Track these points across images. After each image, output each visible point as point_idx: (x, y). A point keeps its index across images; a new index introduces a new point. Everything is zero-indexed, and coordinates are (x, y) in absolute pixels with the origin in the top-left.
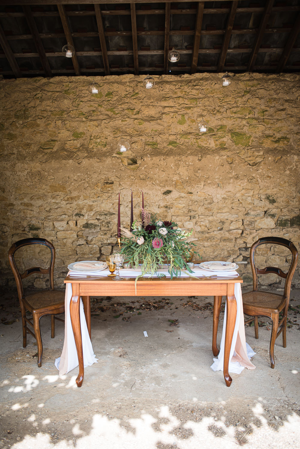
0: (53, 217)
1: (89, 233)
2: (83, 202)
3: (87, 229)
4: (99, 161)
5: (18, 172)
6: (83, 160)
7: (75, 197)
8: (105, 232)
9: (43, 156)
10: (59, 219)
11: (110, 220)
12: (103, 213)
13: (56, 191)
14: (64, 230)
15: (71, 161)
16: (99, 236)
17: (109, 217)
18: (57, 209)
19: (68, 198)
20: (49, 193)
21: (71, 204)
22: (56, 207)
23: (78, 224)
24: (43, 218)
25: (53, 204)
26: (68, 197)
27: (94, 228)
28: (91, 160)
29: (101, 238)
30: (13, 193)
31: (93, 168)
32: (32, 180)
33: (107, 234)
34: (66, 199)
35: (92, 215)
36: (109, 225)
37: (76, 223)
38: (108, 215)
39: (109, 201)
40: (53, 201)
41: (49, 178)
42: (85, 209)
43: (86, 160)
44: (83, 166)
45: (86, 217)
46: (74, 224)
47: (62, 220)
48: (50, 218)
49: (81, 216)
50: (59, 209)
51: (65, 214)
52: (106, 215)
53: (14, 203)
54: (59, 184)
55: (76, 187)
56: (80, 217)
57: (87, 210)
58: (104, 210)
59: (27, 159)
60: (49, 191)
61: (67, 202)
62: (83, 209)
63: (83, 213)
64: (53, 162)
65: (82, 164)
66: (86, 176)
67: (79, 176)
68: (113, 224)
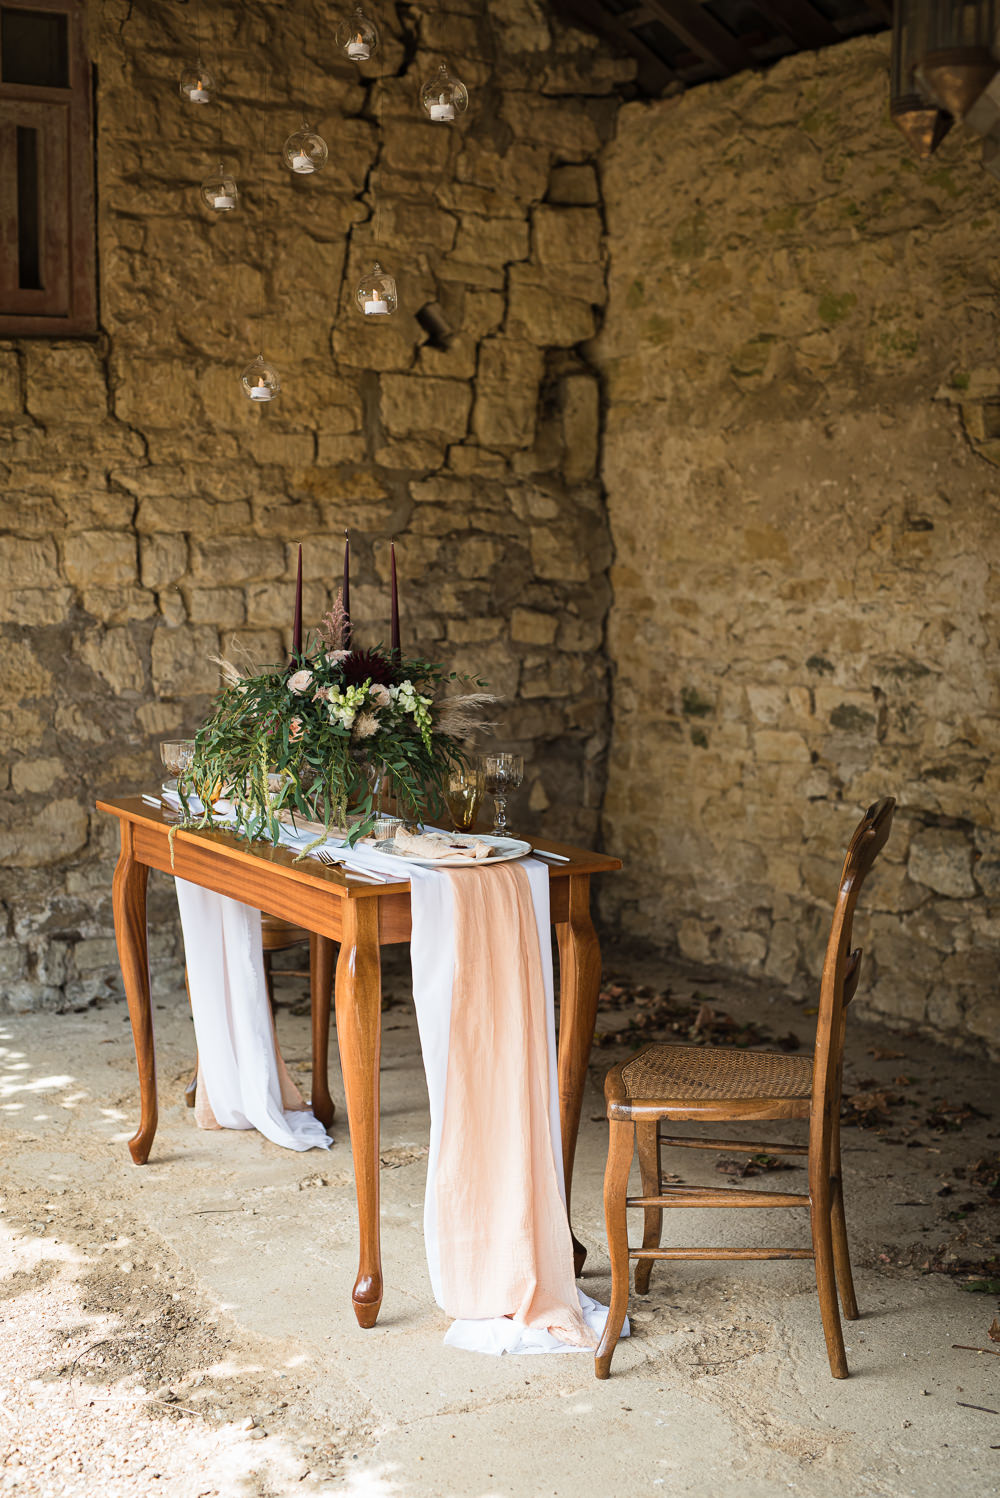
0: (748, 664)
1: (843, 750)
2: (835, 606)
3: (841, 733)
4: (889, 420)
5: (669, 473)
6: (842, 419)
7: (812, 583)
8: (895, 753)
9: (734, 406)
10: (764, 677)
11: (912, 698)
12: (891, 665)
13: (760, 557)
14: (776, 727)
15: (806, 423)
16: (875, 768)
17: (909, 685)
18: (758, 630)
19: (793, 589)
20: (743, 560)
21: (800, 611)
22: (758, 624)
23: (818, 705)
24: (721, 666)
25: (751, 609)
26: (793, 581)
27: (861, 729)
28: (864, 416)
29: (879, 776)
30: (654, 557)
31: (868, 453)
32: (700, 505)
33: (900, 763)
34: (786, 590)
35: (859, 667)
36: (907, 721)
37: (812, 697)
38: (908, 676)
39: (911, 606)
40: (751, 596)
41: (745, 500)
42: (837, 639)
43: (850, 417)
44: (839, 448)
45: (841, 677)
46: (804, 702)
47: (771, 682)
48: (738, 667)
49: (826, 672)
50: (764, 632)
51: (783, 658)
52: (899, 672)
53: (655, 598)
54: (770, 525)
55: (816, 540)
56: (821, 673)
57: (843, 648)
58: (897, 652)
59: (693, 419)
60: (743, 553)
61: (790, 605)
62: (830, 637)
63: (830, 658)
64: (757, 431)
65: (837, 438)
66: (846, 492)
67: (824, 491)
68: (921, 720)
